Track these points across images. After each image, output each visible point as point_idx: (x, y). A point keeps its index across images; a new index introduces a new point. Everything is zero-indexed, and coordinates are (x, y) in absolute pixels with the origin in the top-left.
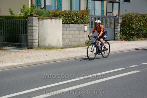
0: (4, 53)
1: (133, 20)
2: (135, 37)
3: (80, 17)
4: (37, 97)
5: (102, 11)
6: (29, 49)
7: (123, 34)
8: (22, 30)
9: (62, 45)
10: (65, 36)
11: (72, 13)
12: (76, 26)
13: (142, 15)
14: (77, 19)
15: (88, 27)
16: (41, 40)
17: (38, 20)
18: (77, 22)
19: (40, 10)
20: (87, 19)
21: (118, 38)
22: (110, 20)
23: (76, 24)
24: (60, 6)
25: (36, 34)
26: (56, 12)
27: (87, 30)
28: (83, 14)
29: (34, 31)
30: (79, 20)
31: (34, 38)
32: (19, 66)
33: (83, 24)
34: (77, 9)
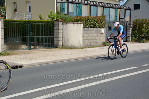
0: (35, 51)
1: (143, 25)
2: (145, 39)
3: (98, 22)
4: (64, 90)
5: (116, 17)
6: (55, 49)
7: (134, 37)
9: (82, 46)
10: (85, 38)
11: (91, 18)
12: (94, 29)
14: (95, 23)
15: (104, 31)
16: (65, 40)
17: (63, 24)
18: (95, 26)
19: (64, 16)
20: (103, 24)
21: (130, 40)
23: (94, 27)
24: (81, 13)
25: (60, 36)
27: (103, 33)
28: (100, 19)
29: (59, 33)
30: (97, 25)
31: (59, 39)
32: (47, 63)
33: (100, 27)
34: (94, 15)
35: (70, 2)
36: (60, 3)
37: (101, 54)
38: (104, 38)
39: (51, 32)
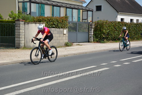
1: (104, 26)
2: (105, 40)
3: (60, 22)
4: (22, 90)
5: (79, 18)
6: (16, 49)
7: (96, 37)
8: (10, 33)
11: (53, 19)
12: (56, 30)
13: (111, 22)
14: (58, 24)
15: (67, 31)
16: (27, 41)
17: (24, 24)
19: (26, 16)
20: (66, 24)
21: (92, 41)
22: (85, 26)
23: (56, 28)
24: (43, 13)
25: (22, 36)
26: (40, 17)
27: (66, 33)
28: (63, 20)
29: (20, 33)
30: (59, 25)
31: (21, 39)
32: (7, 64)
33: (63, 28)
34: (57, 16)
35: (32, 1)
36: (22, 3)
37: (64, 54)
38: (67, 38)
39: (11, 33)
